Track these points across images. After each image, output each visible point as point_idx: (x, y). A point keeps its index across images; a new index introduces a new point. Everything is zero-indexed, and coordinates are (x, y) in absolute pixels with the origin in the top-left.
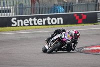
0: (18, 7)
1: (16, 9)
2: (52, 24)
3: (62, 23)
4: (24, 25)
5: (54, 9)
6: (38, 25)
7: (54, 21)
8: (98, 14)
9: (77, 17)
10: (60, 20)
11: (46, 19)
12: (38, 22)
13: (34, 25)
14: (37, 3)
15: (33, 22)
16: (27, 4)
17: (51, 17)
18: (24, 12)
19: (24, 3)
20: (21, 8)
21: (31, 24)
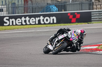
0: (10, 6)
1: (9, 8)
2: (45, 24)
3: (55, 22)
4: (16, 25)
5: (47, 8)
6: (30, 24)
7: (47, 20)
8: (92, 13)
9: (71, 17)
10: (53, 19)
11: (39, 18)
12: (31, 21)
13: (26, 24)
14: (30, 2)
15: (25, 21)
16: (20, 3)
17: (44, 16)
18: (17, 12)
19: (16, 2)
20: (14, 7)
21: (24, 23)
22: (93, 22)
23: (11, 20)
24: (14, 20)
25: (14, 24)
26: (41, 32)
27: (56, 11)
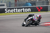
0: (8, 3)
1: (7, 4)
3: (30, 11)
4: (11, 12)
5: (26, 4)
6: (18, 12)
7: (26, 10)
8: (48, 7)
9: (38, 8)
10: (29, 10)
11: (22, 9)
13: (16, 12)
14: (18, 1)
16: (13, 2)
18: (11, 6)
19: (11, 1)
20: (10, 4)
22: (49, 11)
23: (8, 10)
24: (10, 10)
25: (10, 12)
26: (23, 16)
27: (31, 6)
